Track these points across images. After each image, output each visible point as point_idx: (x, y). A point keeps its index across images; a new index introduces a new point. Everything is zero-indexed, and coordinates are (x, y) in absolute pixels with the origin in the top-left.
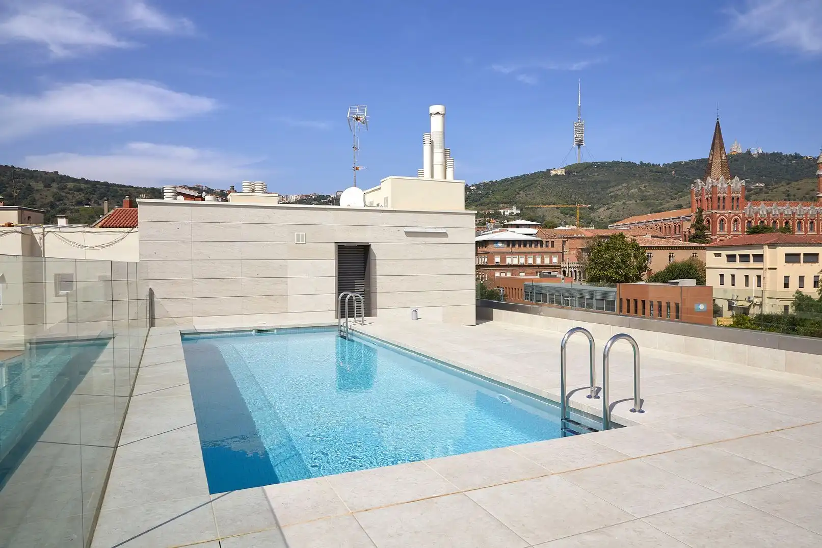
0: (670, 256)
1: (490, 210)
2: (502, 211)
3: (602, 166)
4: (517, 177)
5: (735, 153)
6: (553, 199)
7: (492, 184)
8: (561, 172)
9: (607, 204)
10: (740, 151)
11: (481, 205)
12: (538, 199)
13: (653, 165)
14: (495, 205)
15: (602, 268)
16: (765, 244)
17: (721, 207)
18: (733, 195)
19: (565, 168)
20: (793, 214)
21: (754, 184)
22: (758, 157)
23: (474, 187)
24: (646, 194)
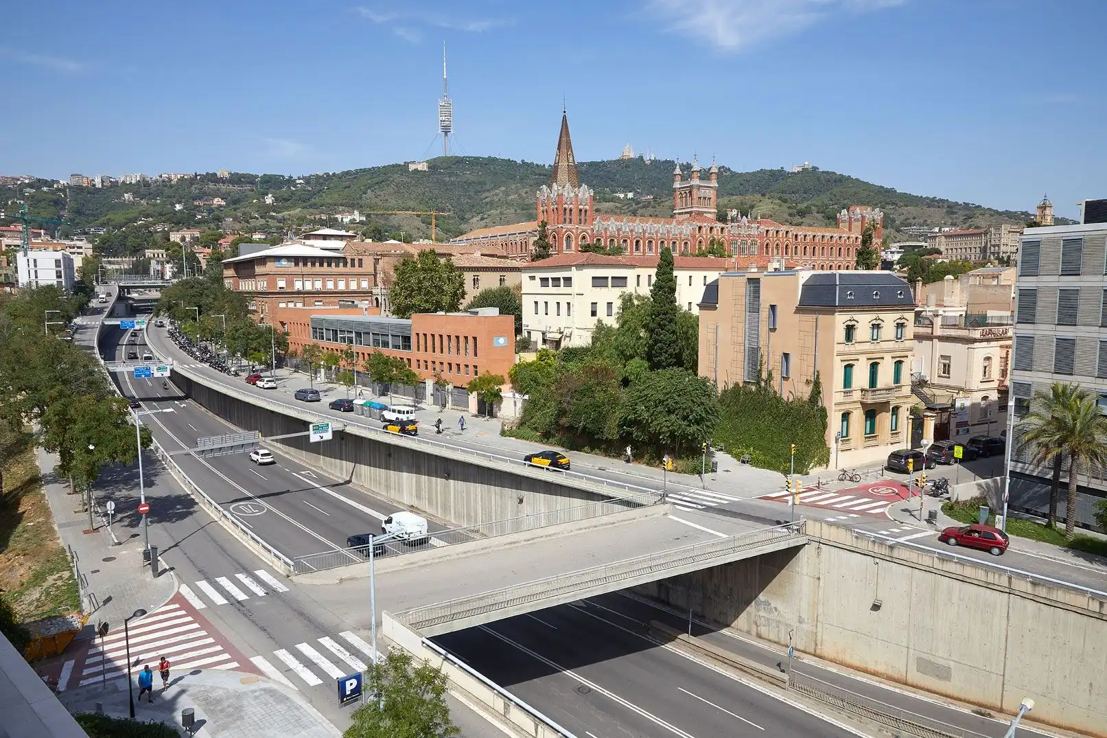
0: (501, 280)
1: (322, 215)
2: (339, 217)
3: (476, 162)
4: (364, 171)
5: (626, 158)
6: (411, 204)
7: (328, 178)
8: (423, 167)
9: (481, 213)
10: (632, 156)
11: (311, 206)
12: (392, 202)
13: (537, 165)
14: (333, 207)
15: (408, 295)
16: (573, 266)
17: (568, 220)
18: (581, 207)
19: (427, 162)
20: (644, 232)
21: (645, 196)
22: (651, 164)
23: (302, 181)
24: (527, 201)
